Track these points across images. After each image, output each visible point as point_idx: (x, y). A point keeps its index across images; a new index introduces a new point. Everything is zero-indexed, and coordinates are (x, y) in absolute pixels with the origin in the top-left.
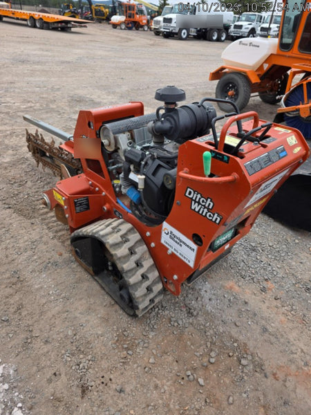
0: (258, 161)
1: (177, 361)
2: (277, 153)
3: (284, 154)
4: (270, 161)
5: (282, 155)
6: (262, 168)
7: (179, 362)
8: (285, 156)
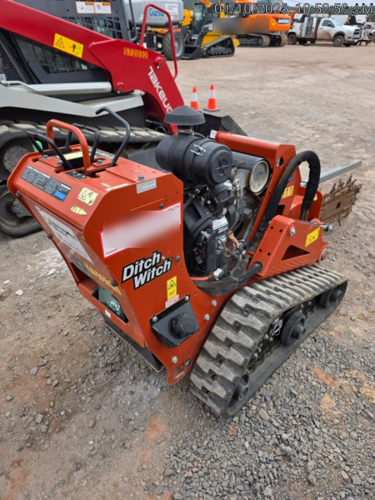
0: (36, 175)
1: (60, 353)
2: (57, 187)
3: (62, 196)
4: (44, 185)
5: (58, 194)
6: (31, 183)
7: (59, 356)
8: (60, 199)
